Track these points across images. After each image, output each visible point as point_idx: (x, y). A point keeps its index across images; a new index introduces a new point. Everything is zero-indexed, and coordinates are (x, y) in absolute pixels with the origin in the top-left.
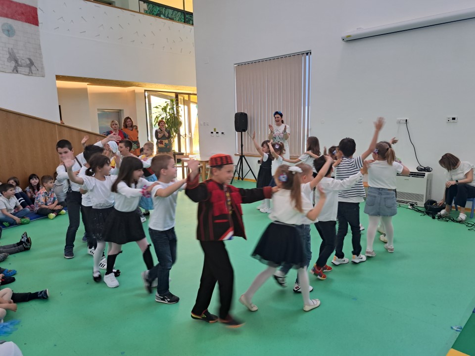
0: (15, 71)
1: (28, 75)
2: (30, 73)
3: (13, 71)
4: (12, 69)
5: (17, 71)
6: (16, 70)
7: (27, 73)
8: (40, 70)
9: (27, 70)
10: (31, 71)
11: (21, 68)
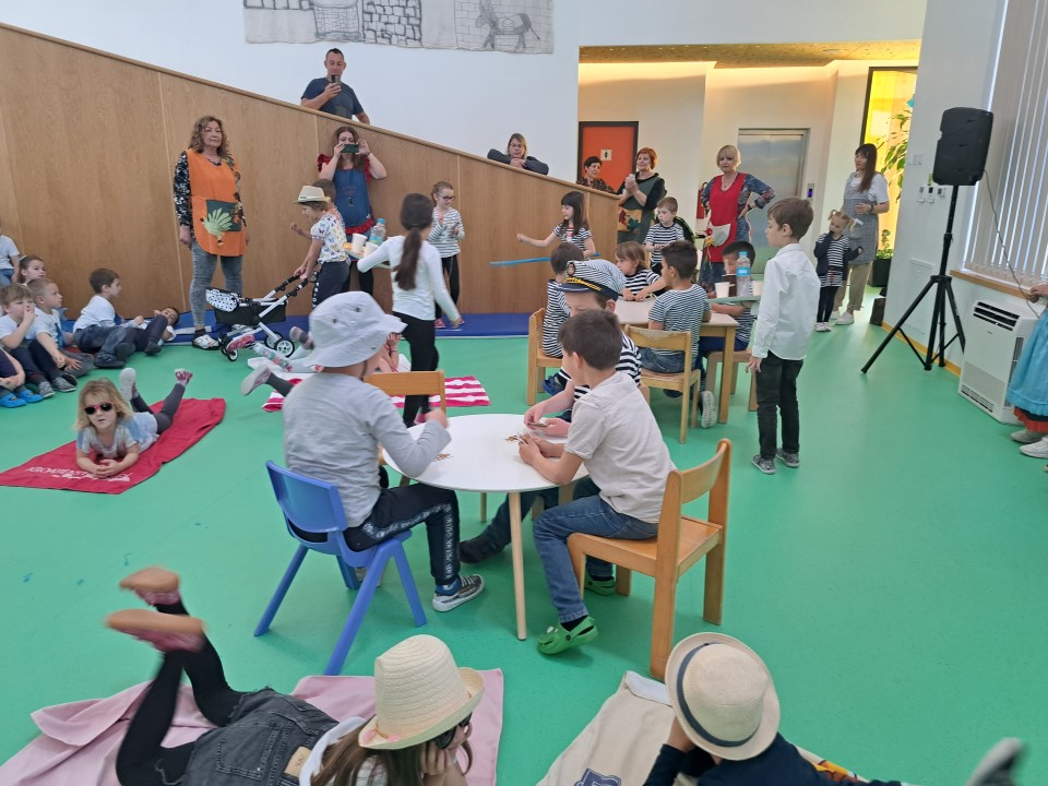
0: (489, 46)
1: (515, 52)
3: (485, 45)
4: (483, 41)
6: (490, 44)
7: (513, 48)
11: (502, 37)
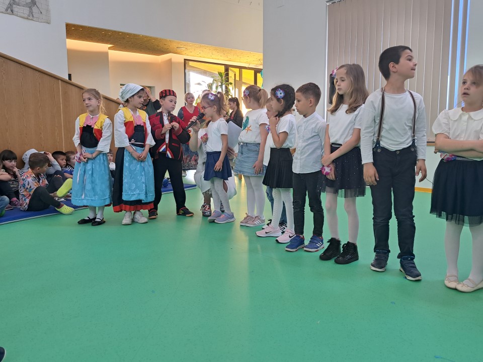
0: (9, 10)
1: (27, 19)
2: (30, 17)
3: (7, 10)
4: (5, 7)
5: (12, 11)
7: (26, 16)
8: (44, 12)
9: (26, 11)
10: (31, 12)
11: (18, 7)
